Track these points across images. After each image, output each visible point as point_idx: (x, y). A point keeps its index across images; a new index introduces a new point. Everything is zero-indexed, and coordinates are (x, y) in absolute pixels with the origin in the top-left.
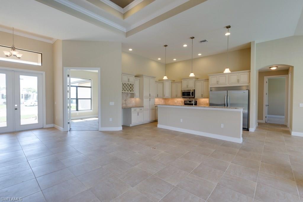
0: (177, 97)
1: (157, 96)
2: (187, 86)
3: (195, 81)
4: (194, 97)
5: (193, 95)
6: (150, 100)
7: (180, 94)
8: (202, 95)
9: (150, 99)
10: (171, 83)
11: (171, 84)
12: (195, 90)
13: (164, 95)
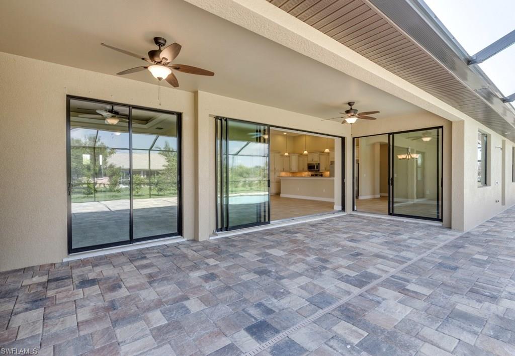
0: (303, 171)
1: (284, 170)
2: (313, 159)
3: (319, 155)
4: (319, 170)
5: (317, 168)
6: (275, 174)
7: (306, 168)
8: (325, 168)
9: (275, 172)
10: (298, 156)
11: (298, 158)
12: (319, 164)
13: (290, 169)
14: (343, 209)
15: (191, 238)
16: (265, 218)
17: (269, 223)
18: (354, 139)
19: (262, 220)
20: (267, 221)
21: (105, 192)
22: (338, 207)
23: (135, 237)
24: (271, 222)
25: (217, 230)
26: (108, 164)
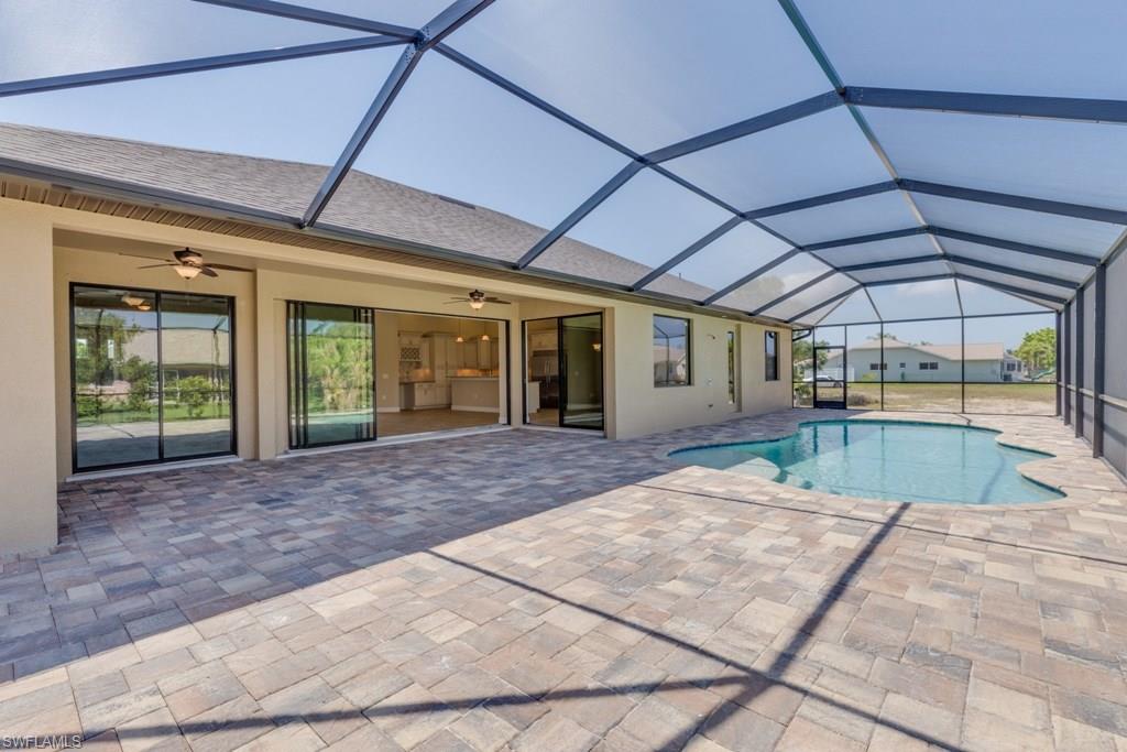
14: (509, 423)
15: (250, 457)
16: (368, 432)
17: (374, 439)
18: (523, 322)
19: (365, 436)
20: (371, 436)
21: (121, 411)
22: (503, 419)
23: (165, 456)
24: (378, 439)
25: (291, 447)
26: (127, 359)
